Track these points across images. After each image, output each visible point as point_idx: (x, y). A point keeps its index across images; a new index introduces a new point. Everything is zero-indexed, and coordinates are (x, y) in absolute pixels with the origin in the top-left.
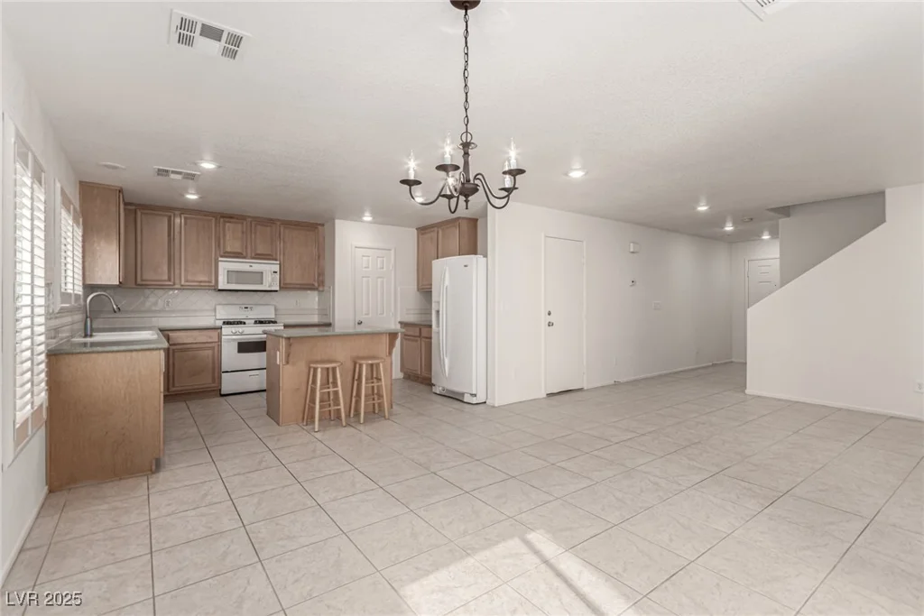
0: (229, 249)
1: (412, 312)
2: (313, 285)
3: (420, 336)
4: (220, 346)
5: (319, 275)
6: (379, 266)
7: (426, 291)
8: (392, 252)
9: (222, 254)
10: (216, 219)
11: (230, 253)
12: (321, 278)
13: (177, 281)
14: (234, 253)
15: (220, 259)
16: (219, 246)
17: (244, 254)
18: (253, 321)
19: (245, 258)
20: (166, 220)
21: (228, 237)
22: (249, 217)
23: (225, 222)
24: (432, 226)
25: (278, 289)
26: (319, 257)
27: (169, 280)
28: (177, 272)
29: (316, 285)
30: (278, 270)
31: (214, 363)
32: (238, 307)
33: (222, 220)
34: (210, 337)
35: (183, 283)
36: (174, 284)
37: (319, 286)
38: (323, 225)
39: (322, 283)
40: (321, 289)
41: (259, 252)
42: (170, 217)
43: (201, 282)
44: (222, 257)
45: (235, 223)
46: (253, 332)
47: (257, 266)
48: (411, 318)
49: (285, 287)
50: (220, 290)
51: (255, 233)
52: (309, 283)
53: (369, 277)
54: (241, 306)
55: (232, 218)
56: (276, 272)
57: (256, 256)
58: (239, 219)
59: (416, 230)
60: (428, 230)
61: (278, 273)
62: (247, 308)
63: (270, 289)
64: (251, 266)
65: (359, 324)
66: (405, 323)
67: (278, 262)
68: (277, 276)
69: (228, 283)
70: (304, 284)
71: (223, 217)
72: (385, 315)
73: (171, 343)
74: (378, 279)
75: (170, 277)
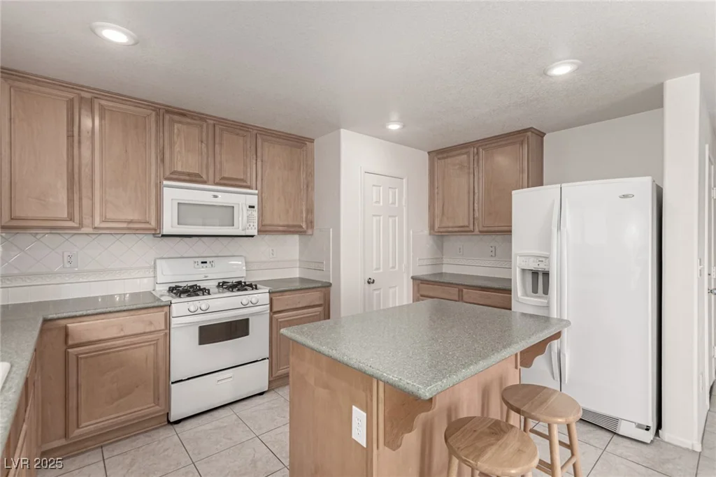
0: (180, 168)
1: (425, 262)
2: (301, 227)
4: (168, 336)
5: (307, 212)
6: (390, 202)
8: (405, 182)
9: (167, 174)
10: (158, 115)
11: (183, 173)
12: (310, 217)
13: (87, 221)
14: (189, 174)
15: (165, 183)
16: (163, 160)
17: (204, 177)
18: (216, 284)
19: (204, 182)
21: (177, 148)
22: (211, 117)
23: (172, 122)
25: (255, 232)
26: (307, 187)
27: (71, 219)
28: (86, 202)
29: (304, 226)
30: (255, 204)
31: (156, 367)
32: (192, 260)
33: (167, 117)
34: (150, 323)
35: (97, 224)
36: (81, 225)
37: (308, 227)
38: (313, 141)
39: (311, 224)
40: (310, 232)
41: (226, 175)
42: (73, 101)
43: (131, 222)
44: (168, 179)
45: (188, 124)
46: (223, 307)
47: (226, 197)
48: (424, 271)
49: (264, 229)
50: (163, 236)
51: (221, 144)
52: (295, 223)
53: (380, 216)
54: (196, 260)
55: (183, 115)
56: (253, 207)
57: (222, 182)
58: (195, 120)
59: (429, 153)
60: (455, 153)
61: (256, 207)
62: (206, 262)
63: (244, 234)
64: (215, 197)
65: (369, 283)
66: (421, 280)
67: (256, 192)
68: (255, 213)
69: (178, 224)
70: (288, 226)
71: (168, 112)
72: (397, 269)
73: (72, 342)
74: (390, 218)
75: (71, 214)
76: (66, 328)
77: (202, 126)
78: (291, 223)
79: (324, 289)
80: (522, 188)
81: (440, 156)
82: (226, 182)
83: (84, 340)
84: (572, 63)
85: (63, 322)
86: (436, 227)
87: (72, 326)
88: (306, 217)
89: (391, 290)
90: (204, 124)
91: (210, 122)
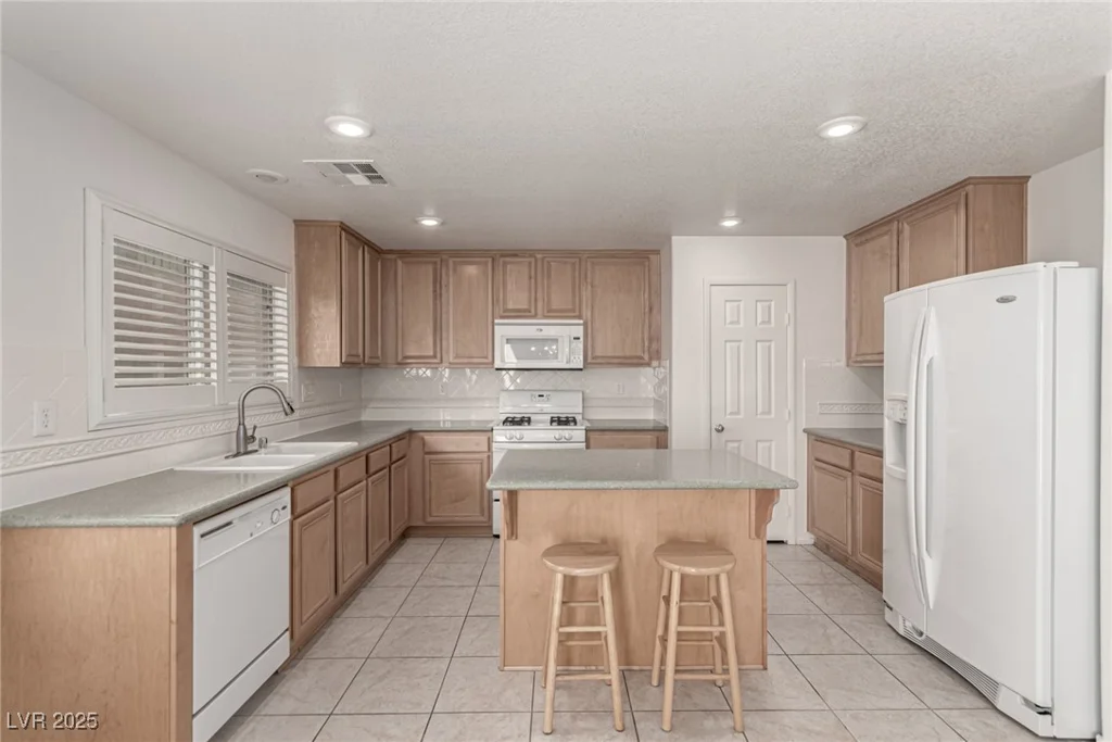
0: (510, 306)
2: (641, 357)
3: (851, 469)
4: (490, 458)
5: (651, 340)
6: (759, 320)
7: (868, 363)
8: (790, 287)
9: (501, 313)
10: (494, 260)
11: (513, 310)
12: (654, 346)
13: (445, 358)
14: (518, 310)
15: (498, 321)
16: (498, 301)
17: (533, 311)
18: (548, 418)
19: (533, 317)
20: (430, 268)
21: (509, 287)
22: (539, 251)
24: (887, 221)
25: (581, 366)
26: (651, 309)
27: (436, 357)
28: (444, 343)
30: (581, 335)
31: (482, 484)
32: (529, 394)
34: (477, 444)
35: (451, 360)
36: (441, 361)
37: (651, 359)
38: (657, 252)
39: (655, 354)
40: (655, 363)
41: (554, 306)
42: (435, 263)
43: (473, 357)
44: (502, 317)
45: (520, 263)
46: (536, 440)
47: (552, 330)
48: (836, 421)
49: (592, 361)
50: (496, 369)
51: (549, 277)
52: (634, 354)
53: (740, 341)
54: (533, 392)
55: (516, 255)
56: (578, 338)
57: (550, 314)
58: (522, 257)
59: (845, 237)
60: (874, 234)
61: (582, 339)
62: (543, 396)
63: (568, 368)
64: (540, 330)
65: (718, 431)
66: (817, 436)
67: (581, 322)
68: (580, 344)
70: (625, 358)
71: (502, 256)
72: (773, 416)
73: (426, 450)
74: (759, 344)
75: (435, 352)
76: (423, 439)
77: (530, 263)
78: (628, 354)
79: (657, 434)
80: (957, 275)
81: (858, 241)
82: (554, 314)
83: (433, 450)
84: (855, 121)
85: (421, 434)
86: (853, 355)
87: (427, 437)
88: (649, 347)
89: (760, 445)
90: (533, 260)
91: (539, 256)
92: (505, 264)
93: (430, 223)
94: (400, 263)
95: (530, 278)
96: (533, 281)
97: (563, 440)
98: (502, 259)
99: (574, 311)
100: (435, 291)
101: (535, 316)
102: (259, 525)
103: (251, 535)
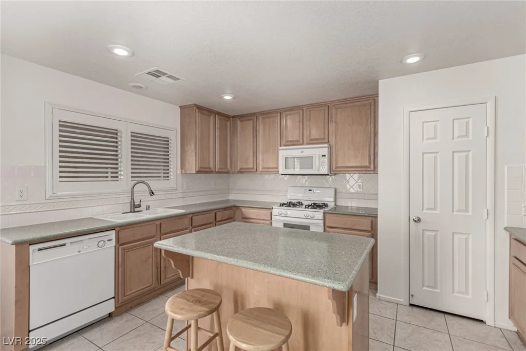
0: (289, 139)
2: (368, 167)
5: (376, 155)
6: (456, 135)
8: (489, 104)
9: (283, 143)
10: (281, 114)
13: (258, 168)
14: (293, 141)
15: (280, 148)
17: (301, 141)
20: (251, 123)
21: (288, 128)
22: (305, 106)
25: (327, 172)
26: (375, 134)
28: (258, 161)
29: (372, 166)
30: (326, 154)
34: (265, 216)
35: (261, 170)
36: (257, 171)
37: (375, 168)
40: (376, 171)
41: (313, 138)
42: (253, 120)
43: (270, 168)
47: (309, 151)
49: (336, 170)
50: (283, 175)
54: (306, 188)
55: (292, 110)
57: (311, 142)
58: (295, 110)
62: (311, 190)
63: (319, 173)
64: (302, 152)
65: (415, 221)
69: (286, 168)
70: (357, 167)
72: (470, 213)
73: (243, 216)
74: (455, 154)
75: (253, 166)
76: (241, 210)
77: (299, 113)
79: (370, 218)
82: (313, 142)
83: (246, 217)
85: (241, 208)
88: (374, 160)
89: (457, 237)
90: (301, 111)
91: (305, 109)
92: (286, 116)
93: (228, 97)
94: (239, 122)
95: (300, 122)
96: (301, 123)
97: (309, 217)
98: (284, 113)
99: (324, 139)
100: (253, 134)
101: (303, 144)
102: (85, 247)
103: (79, 252)
